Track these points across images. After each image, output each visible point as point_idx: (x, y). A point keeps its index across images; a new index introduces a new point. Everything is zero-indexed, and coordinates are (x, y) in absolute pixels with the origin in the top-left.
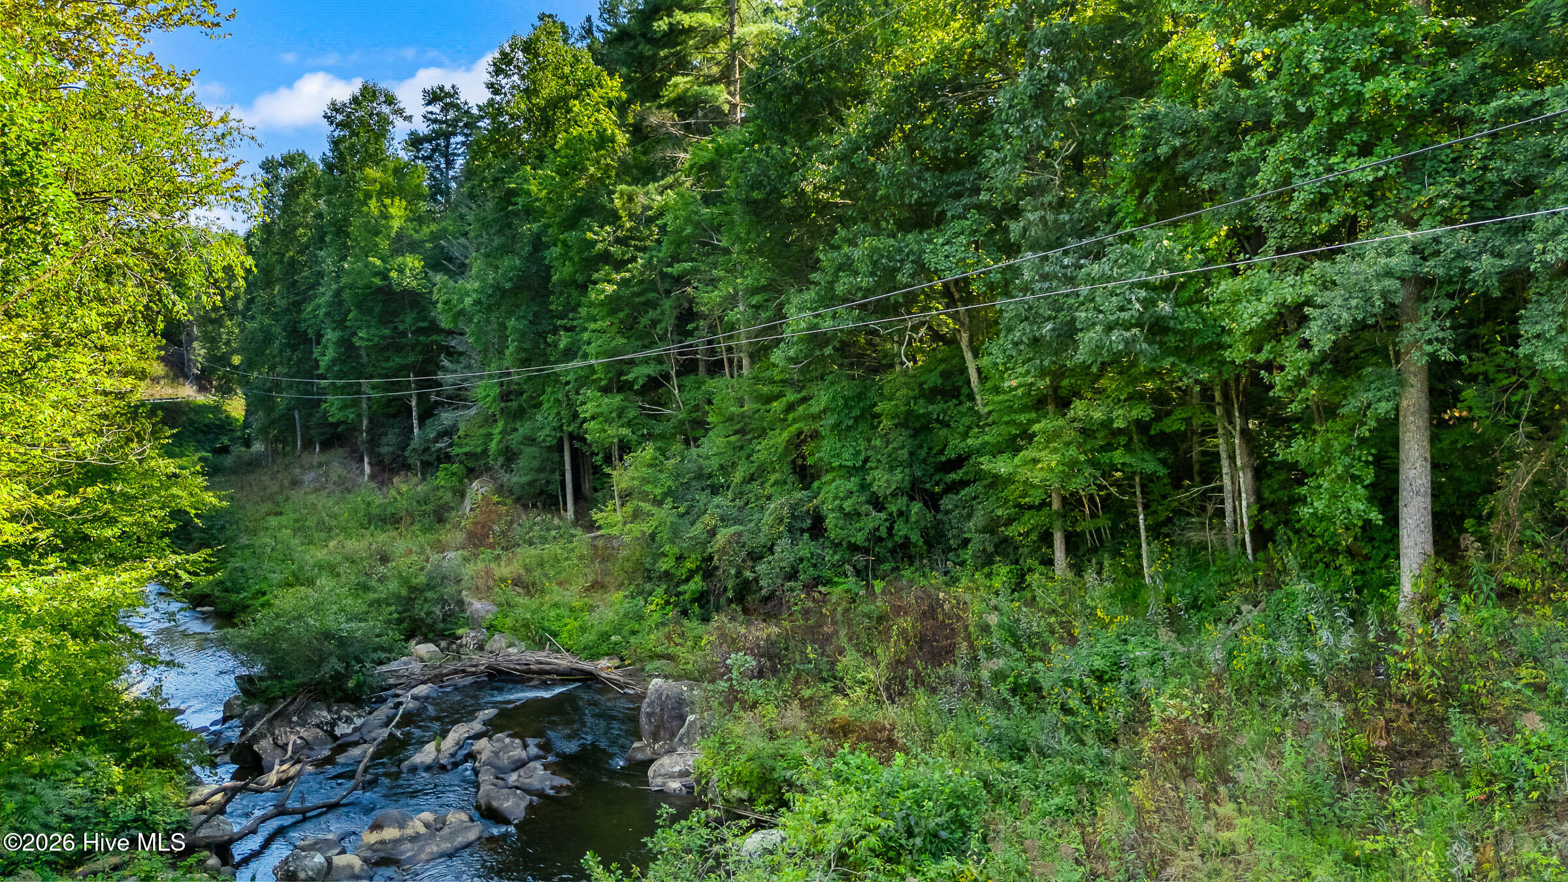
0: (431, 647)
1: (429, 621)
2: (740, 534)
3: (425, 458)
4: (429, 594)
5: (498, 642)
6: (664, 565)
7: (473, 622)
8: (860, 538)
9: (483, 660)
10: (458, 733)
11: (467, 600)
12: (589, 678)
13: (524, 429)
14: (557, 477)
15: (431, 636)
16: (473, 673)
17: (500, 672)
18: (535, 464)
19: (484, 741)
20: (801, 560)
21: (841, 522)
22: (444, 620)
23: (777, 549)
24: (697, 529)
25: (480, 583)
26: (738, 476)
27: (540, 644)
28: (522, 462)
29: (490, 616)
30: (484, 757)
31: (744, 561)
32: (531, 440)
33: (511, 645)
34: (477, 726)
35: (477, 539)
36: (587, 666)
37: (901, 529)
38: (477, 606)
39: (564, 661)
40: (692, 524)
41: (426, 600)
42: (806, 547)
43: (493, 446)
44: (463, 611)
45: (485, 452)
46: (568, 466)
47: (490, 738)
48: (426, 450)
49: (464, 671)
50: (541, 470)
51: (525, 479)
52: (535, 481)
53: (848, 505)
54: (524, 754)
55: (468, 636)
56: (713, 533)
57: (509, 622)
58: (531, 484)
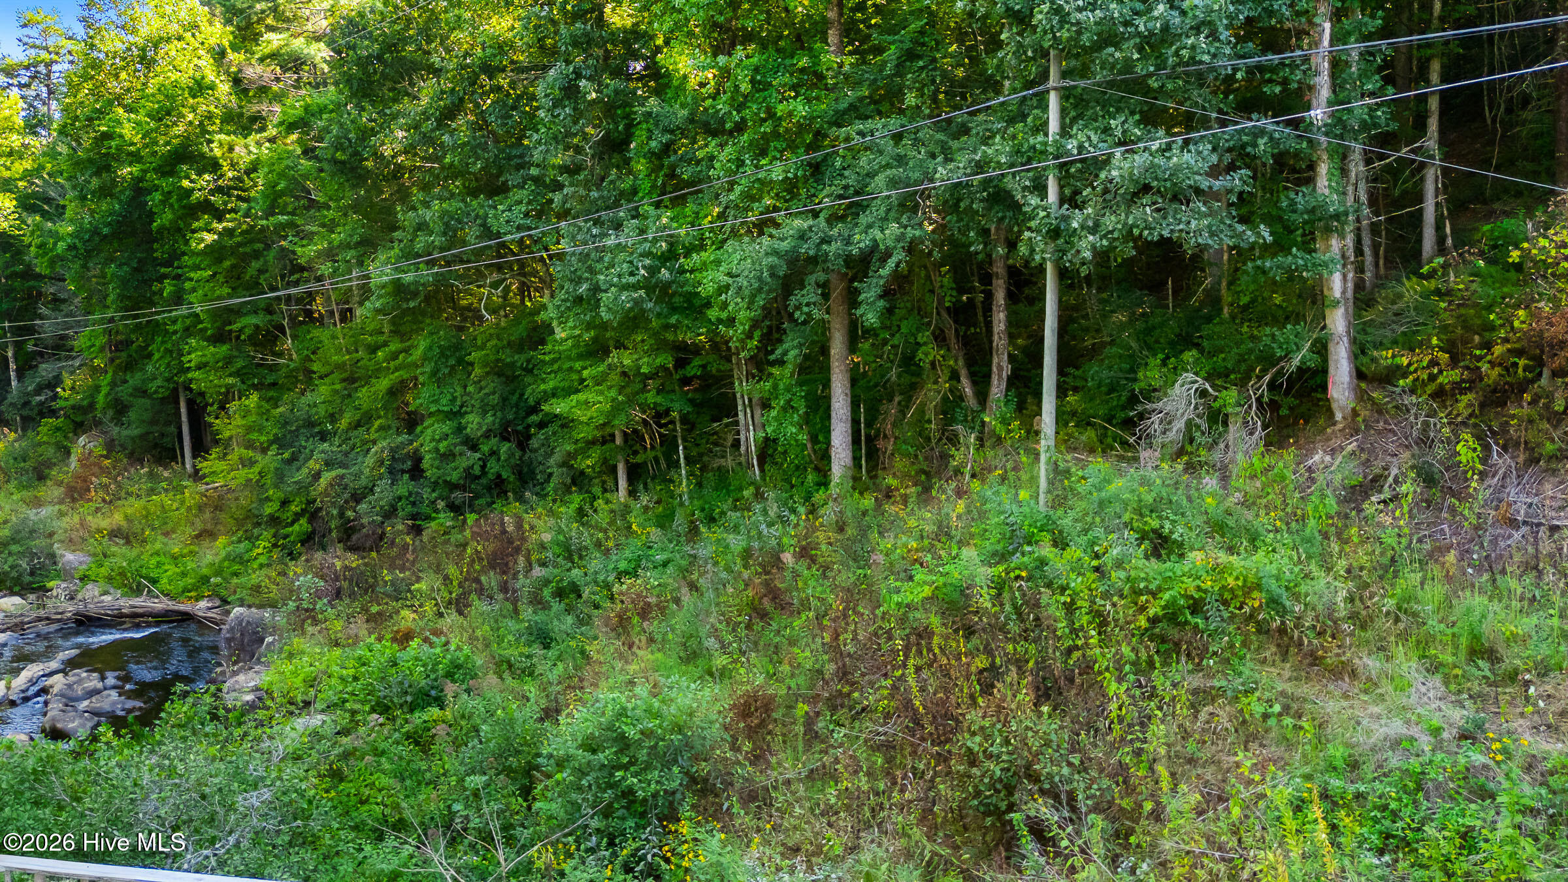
0: (17, 600)
1: (14, 574)
2: (342, 477)
3: (25, 413)
4: (14, 548)
5: (91, 592)
6: (269, 509)
7: (66, 574)
8: (455, 477)
9: (70, 608)
10: (32, 671)
11: (58, 552)
12: (186, 618)
13: (135, 379)
14: (172, 429)
15: (17, 589)
16: (59, 621)
17: (90, 619)
18: (147, 416)
19: (59, 677)
20: (400, 498)
21: (437, 463)
22: (32, 574)
23: (377, 489)
24: (302, 475)
25: (74, 535)
26: (344, 423)
27: (138, 591)
28: (132, 415)
29: (84, 567)
30: (55, 690)
31: (346, 502)
32: (142, 392)
33: (106, 593)
34: (54, 665)
35: (76, 493)
36: (182, 607)
37: (493, 467)
38: (69, 557)
39: (160, 604)
40: (298, 469)
41: (10, 554)
42: (404, 486)
43: (101, 399)
44: (55, 563)
45: (92, 406)
46: (184, 418)
47: (66, 674)
48: (26, 404)
49: (48, 619)
50: (153, 422)
51: (136, 432)
52: (148, 433)
53: (442, 446)
54: (100, 685)
55: (58, 587)
56: (317, 476)
57: (104, 571)
58: (143, 437)
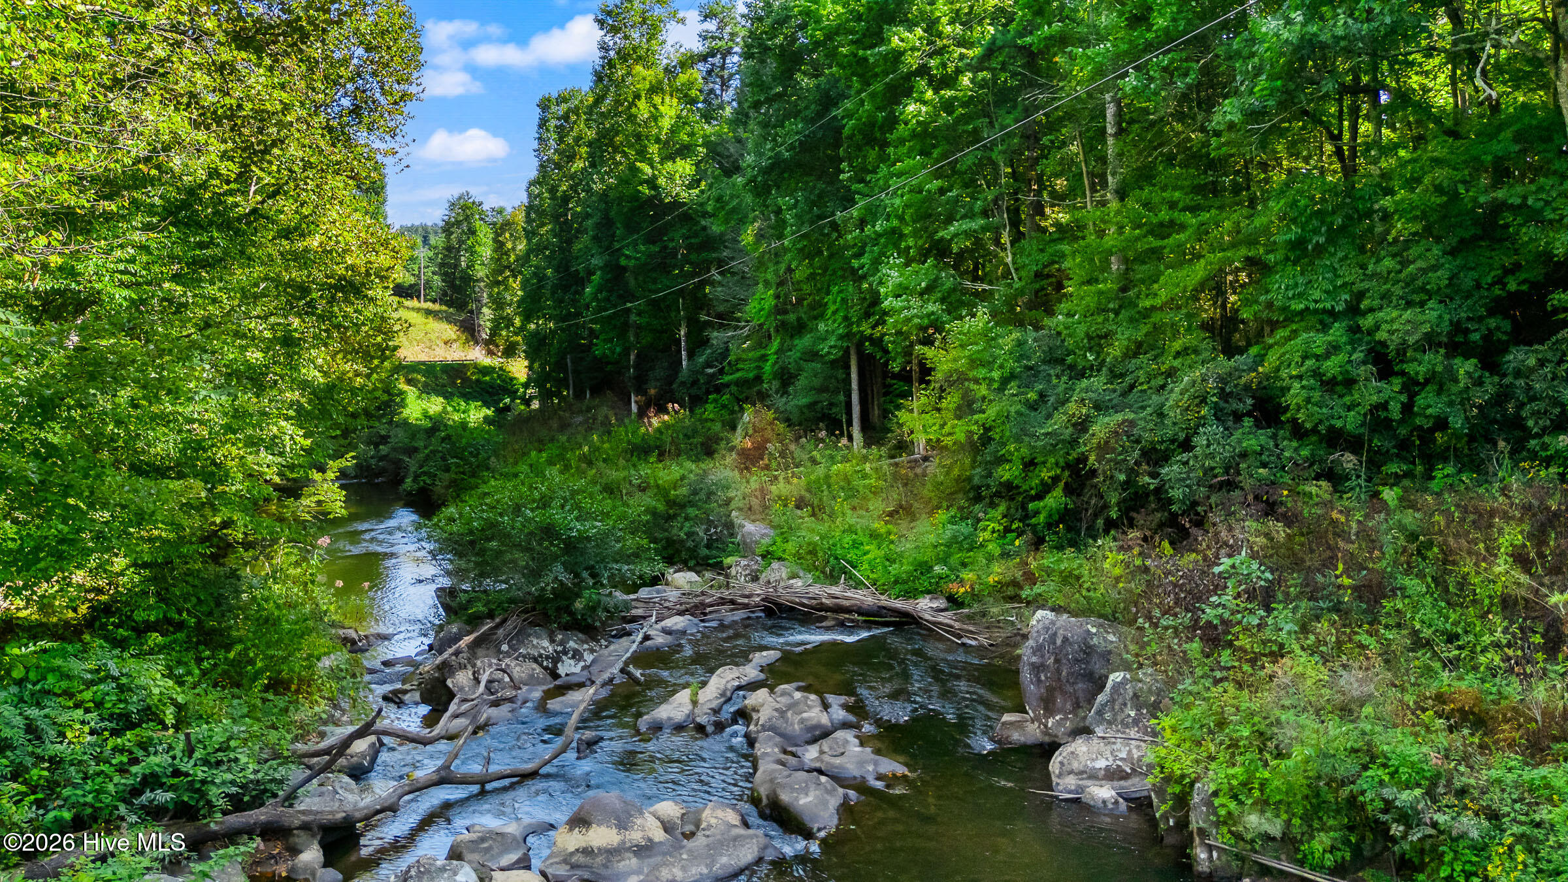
0: (692, 576)
1: (690, 544)
3: (694, 391)
4: (692, 512)
5: (777, 572)
7: (745, 549)
9: (758, 591)
10: (724, 678)
11: (737, 521)
12: (906, 622)
14: (842, 398)
15: (692, 563)
18: (817, 382)
19: (763, 693)
22: (708, 546)
25: (755, 502)
27: (832, 578)
29: (764, 541)
30: (763, 716)
32: (812, 355)
33: (794, 576)
34: (751, 672)
38: (751, 528)
39: (864, 597)
44: (732, 535)
46: (855, 385)
48: (695, 383)
52: (815, 403)
55: (737, 565)
56: (1082, 426)
57: (791, 547)
58: (811, 406)
